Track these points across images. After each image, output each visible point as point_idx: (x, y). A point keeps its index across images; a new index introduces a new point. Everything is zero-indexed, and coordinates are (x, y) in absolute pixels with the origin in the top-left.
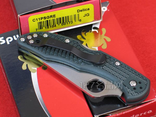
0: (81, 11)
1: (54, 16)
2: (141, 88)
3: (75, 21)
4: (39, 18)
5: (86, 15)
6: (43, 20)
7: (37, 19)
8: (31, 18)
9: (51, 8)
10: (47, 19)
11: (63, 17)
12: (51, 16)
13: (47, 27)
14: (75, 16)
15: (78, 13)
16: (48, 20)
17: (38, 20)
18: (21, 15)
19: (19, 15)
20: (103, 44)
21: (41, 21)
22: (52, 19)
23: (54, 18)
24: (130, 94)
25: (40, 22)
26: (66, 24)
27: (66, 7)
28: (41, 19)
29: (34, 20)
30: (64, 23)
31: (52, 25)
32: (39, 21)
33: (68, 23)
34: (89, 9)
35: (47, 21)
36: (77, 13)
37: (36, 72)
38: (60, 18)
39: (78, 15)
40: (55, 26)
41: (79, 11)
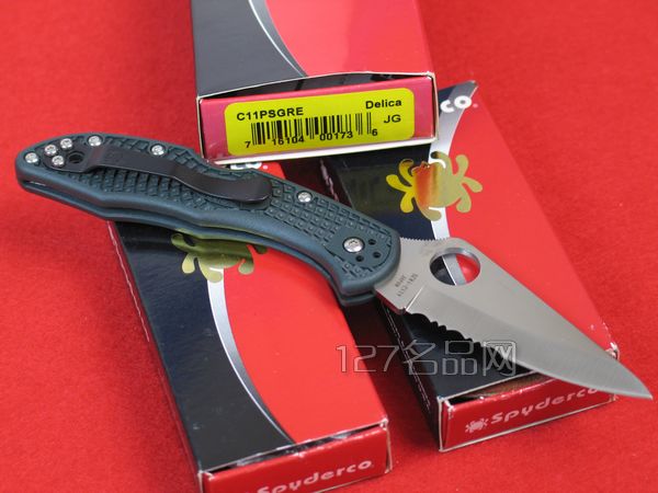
0: (377, 105)
1: (299, 110)
2: (377, 255)
3: (361, 132)
4: (256, 113)
5: (390, 119)
6: (266, 119)
7: (249, 114)
8: (234, 108)
9: (299, 86)
10: (277, 118)
11: (325, 118)
12: (290, 111)
13: (277, 140)
14: (359, 117)
15: (369, 110)
16: (282, 119)
17: (253, 116)
18: (205, 98)
19: (198, 98)
20: (459, 200)
21: (260, 120)
22: (291, 118)
23: (297, 117)
24: (349, 274)
25: (258, 124)
26: (334, 137)
27: (342, 88)
28: (262, 115)
29: (241, 117)
30: (326, 135)
31: (293, 135)
32: (254, 120)
33: (340, 135)
34: (399, 103)
35: (279, 122)
36: (365, 112)
37: (222, 281)
38: (316, 119)
39: (369, 115)
40: (302, 140)
41: (370, 105)
